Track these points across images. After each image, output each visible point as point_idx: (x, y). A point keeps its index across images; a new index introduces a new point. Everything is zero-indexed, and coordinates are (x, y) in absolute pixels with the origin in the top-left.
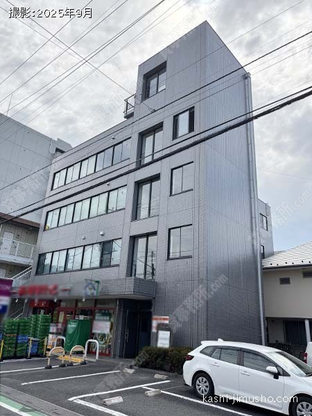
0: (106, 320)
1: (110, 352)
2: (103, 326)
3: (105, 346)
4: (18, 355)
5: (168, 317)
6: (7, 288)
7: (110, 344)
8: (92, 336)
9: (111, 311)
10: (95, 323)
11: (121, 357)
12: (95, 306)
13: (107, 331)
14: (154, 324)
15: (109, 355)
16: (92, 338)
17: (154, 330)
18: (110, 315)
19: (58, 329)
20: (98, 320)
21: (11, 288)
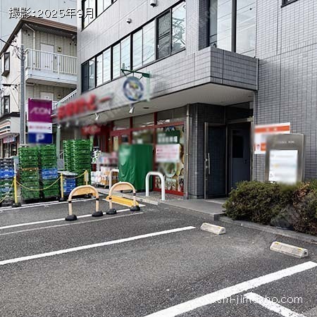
0: (174, 143)
1: (182, 189)
2: (169, 152)
3: (174, 180)
4: (46, 196)
5: (289, 124)
6: (46, 111)
7: (182, 177)
8: (155, 166)
9: (180, 128)
10: (158, 147)
11: (200, 196)
12: (156, 123)
13: (175, 158)
14: (258, 139)
15: (181, 194)
16: (156, 170)
17: (258, 151)
18: (178, 134)
19: (111, 160)
20: (162, 143)
21: (52, 111)
